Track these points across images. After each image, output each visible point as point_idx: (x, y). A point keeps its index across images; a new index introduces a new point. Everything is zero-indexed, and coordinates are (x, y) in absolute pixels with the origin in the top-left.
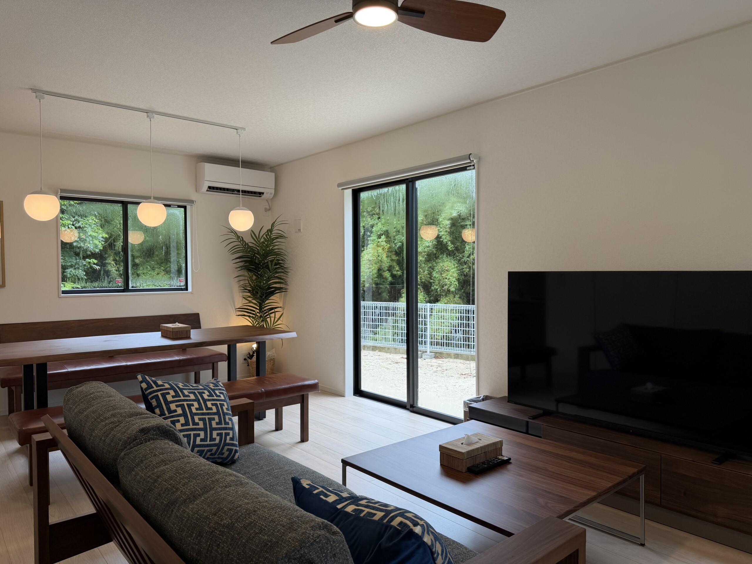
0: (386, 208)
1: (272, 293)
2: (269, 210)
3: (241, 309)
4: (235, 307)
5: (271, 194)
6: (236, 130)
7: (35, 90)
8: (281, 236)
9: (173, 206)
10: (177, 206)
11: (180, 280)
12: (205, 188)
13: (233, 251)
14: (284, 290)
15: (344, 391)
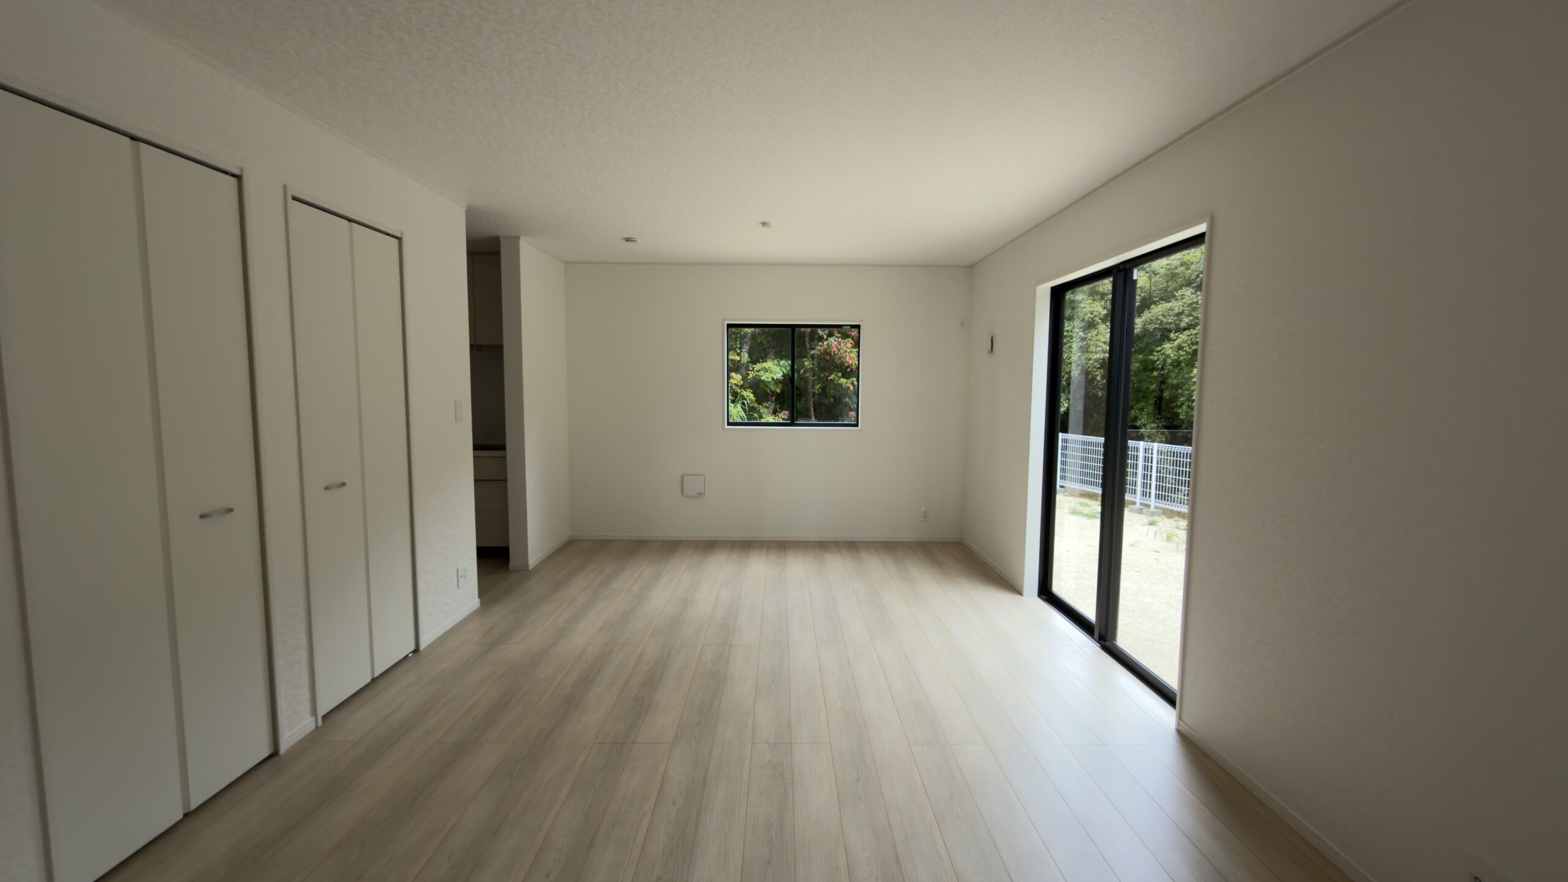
15: (1023, 587)
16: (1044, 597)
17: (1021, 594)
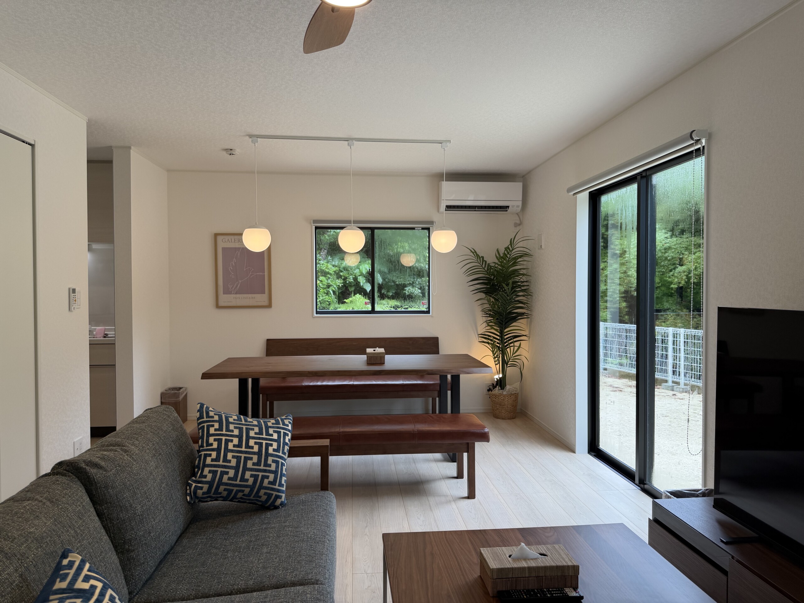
0: (624, 215)
1: (514, 319)
2: (519, 225)
3: (483, 336)
4: (477, 332)
5: (518, 206)
6: (441, 144)
7: (251, 136)
8: (526, 255)
9: (417, 229)
10: (421, 229)
11: (423, 302)
12: (443, 208)
13: (470, 272)
14: (525, 317)
15: (575, 445)
16: (593, 454)
17: (574, 452)
